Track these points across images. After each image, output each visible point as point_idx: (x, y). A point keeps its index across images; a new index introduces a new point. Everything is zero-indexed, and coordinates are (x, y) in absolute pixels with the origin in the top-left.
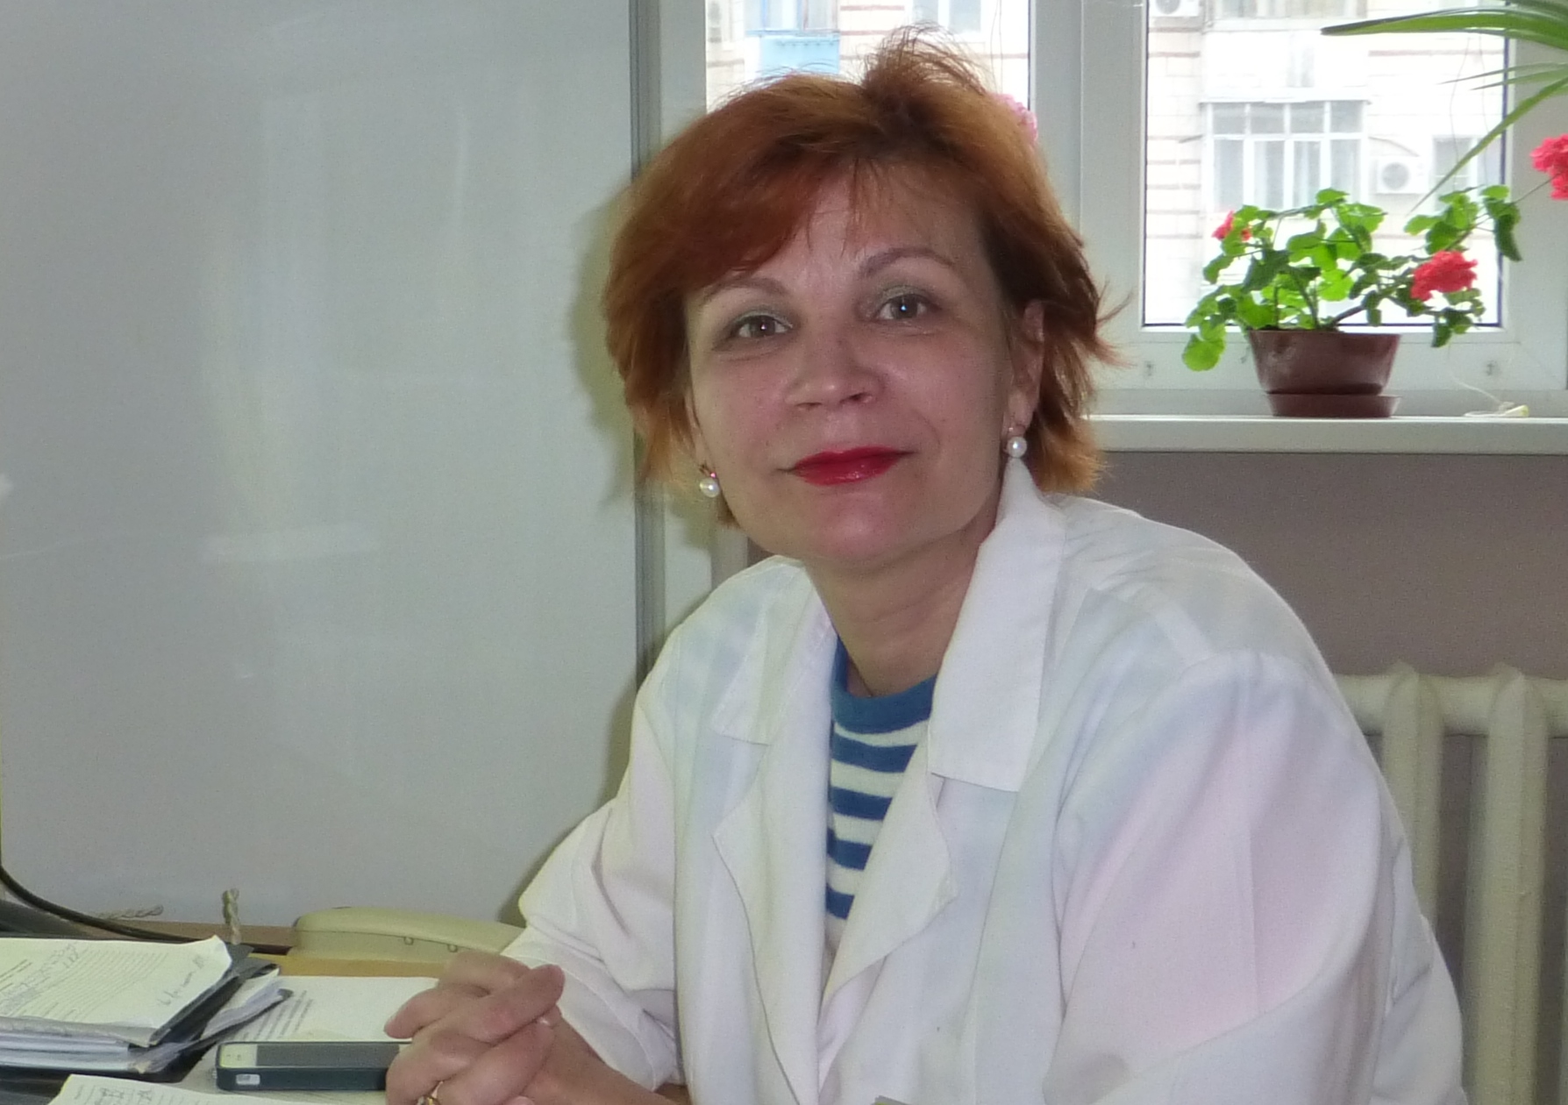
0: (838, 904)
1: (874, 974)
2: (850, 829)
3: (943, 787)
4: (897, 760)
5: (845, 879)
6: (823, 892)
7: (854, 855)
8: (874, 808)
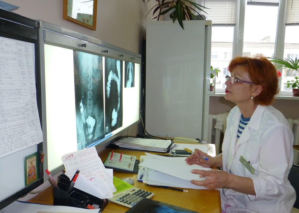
0: (238, 137)
1: (240, 145)
2: (241, 130)
3: (249, 128)
4: (246, 124)
5: (239, 134)
6: (237, 135)
7: (241, 133)
8: (243, 128)
